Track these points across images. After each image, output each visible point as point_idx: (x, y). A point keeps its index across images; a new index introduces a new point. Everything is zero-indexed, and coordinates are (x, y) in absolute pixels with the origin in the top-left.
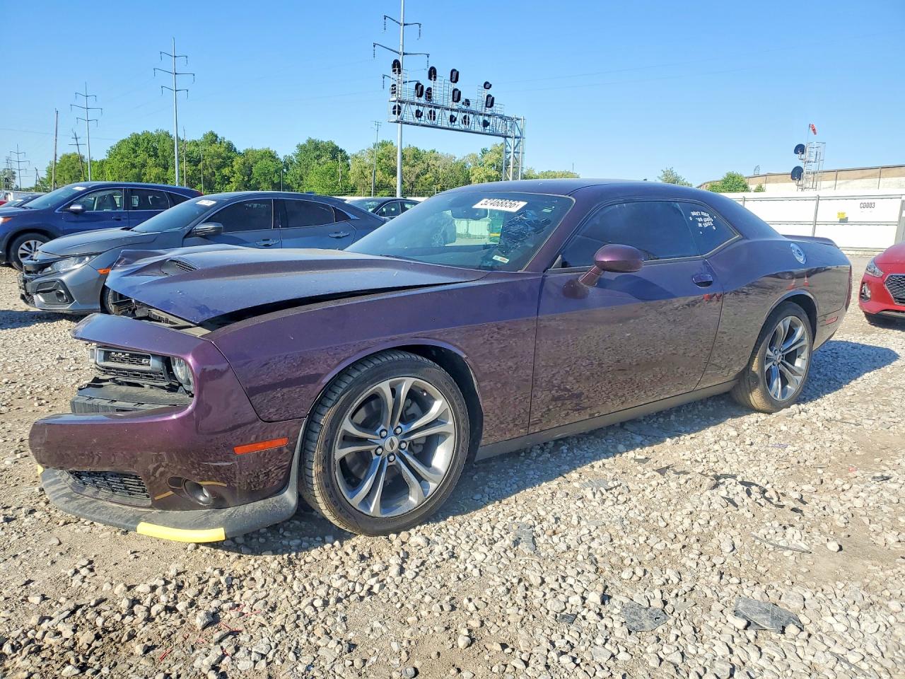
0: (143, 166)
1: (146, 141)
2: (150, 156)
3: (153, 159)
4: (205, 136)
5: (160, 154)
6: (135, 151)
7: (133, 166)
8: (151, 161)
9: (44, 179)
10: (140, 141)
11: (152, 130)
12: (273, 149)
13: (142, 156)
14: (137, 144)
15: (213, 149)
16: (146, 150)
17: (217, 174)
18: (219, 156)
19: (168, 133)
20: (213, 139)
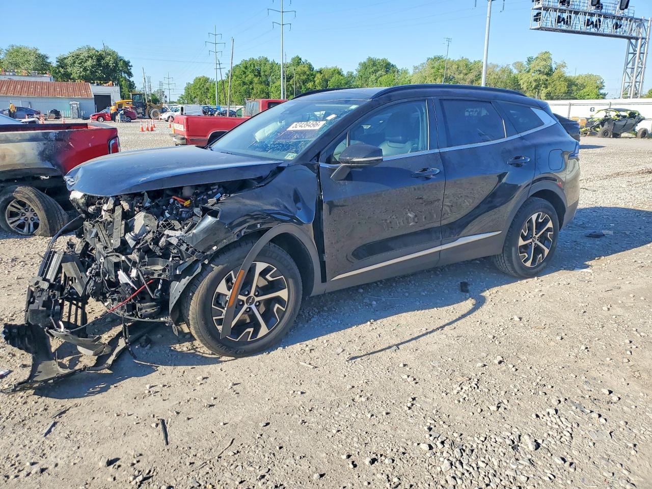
0: (251, 83)
1: (252, 66)
2: (255, 75)
3: (258, 78)
4: (293, 59)
5: (262, 74)
6: (245, 73)
7: (244, 83)
8: (256, 80)
9: (183, 95)
10: (248, 65)
11: (256, 57)
12: (339, 67)
13: (251, 76)
14: (246, 68)
15: (299, 69)
16: (253, 71)
17: (303, 87)
18: (304, 73)
19: (266, 59)
20: (298, 61)
